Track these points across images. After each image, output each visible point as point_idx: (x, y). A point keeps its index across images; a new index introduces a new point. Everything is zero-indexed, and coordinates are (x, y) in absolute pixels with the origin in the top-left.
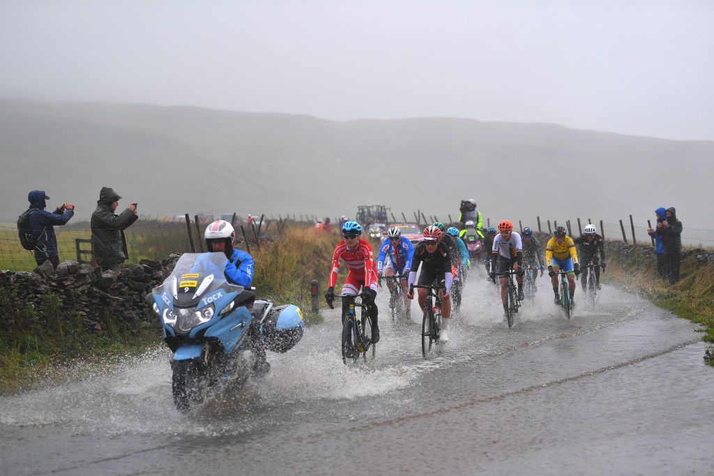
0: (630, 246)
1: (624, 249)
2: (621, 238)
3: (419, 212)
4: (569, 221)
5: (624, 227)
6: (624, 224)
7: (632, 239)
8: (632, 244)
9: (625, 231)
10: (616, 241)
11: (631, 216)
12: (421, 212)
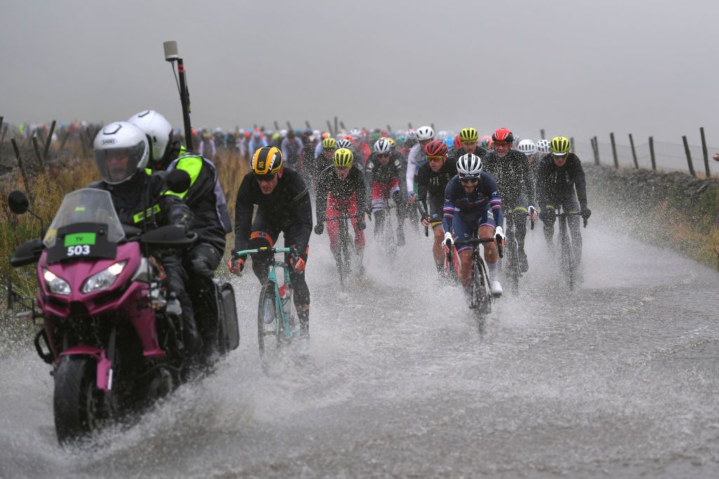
0: (701, 182)
1: (690, 186)
2: (684, 167)
3: (336, 120)
4: (595, 138)
5: (690, 148)
6: (689, 143)
7: (703, 169)
8: (703, 177)
9: (692, 155)
10: (677, 173)
11: (702, 130)
12: (339, 121)
